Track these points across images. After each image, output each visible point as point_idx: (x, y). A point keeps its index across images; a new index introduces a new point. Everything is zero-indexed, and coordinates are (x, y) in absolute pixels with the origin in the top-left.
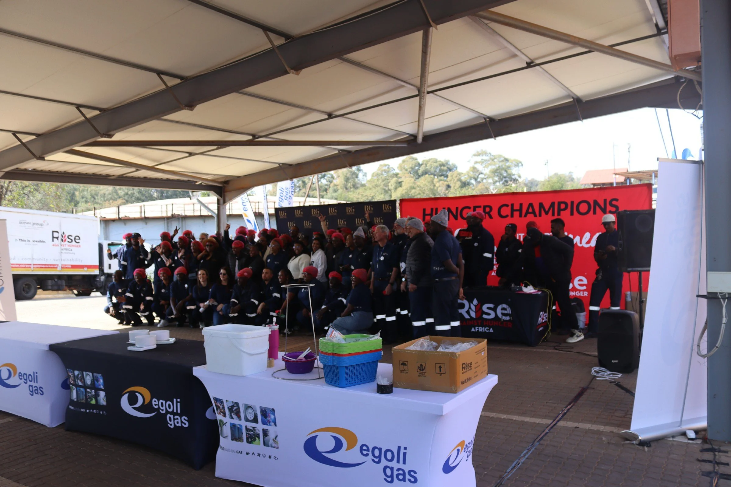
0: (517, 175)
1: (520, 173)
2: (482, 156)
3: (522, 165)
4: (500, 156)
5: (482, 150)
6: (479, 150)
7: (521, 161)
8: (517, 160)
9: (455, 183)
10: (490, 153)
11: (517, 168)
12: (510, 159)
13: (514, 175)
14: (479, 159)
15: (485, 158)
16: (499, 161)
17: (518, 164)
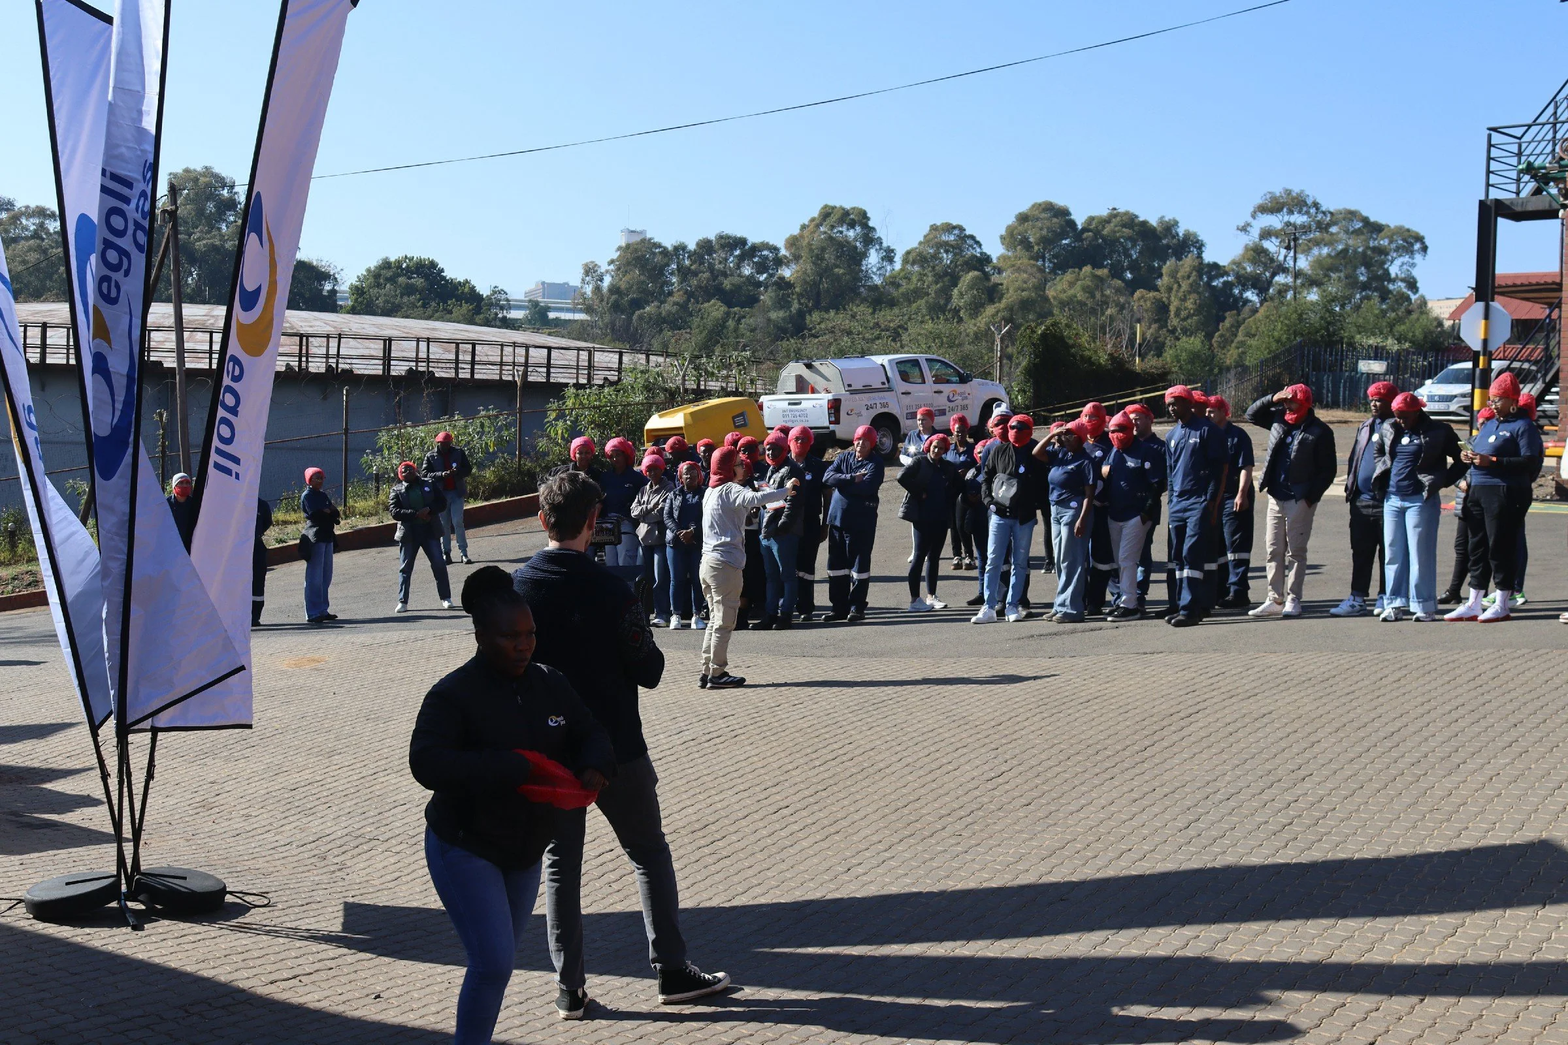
0: (1403, 280)
1: (1415, 273)
2: (1291, 212)
3: (1425, 249)
4: (1352, 215)
5: (1288, 192)
6: (1278, 191)
7: (1422, 233)
8: (1408, 230)
9: (1184, 299)
10: (1316, 205)
11: (1406, 259)
12: (1388, 226)
13: (1393, 281)
14: (1275, 221)
15: (1298, 219)
16: (1347, 232)
17: (1412, 245)
